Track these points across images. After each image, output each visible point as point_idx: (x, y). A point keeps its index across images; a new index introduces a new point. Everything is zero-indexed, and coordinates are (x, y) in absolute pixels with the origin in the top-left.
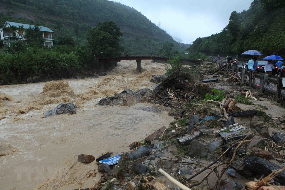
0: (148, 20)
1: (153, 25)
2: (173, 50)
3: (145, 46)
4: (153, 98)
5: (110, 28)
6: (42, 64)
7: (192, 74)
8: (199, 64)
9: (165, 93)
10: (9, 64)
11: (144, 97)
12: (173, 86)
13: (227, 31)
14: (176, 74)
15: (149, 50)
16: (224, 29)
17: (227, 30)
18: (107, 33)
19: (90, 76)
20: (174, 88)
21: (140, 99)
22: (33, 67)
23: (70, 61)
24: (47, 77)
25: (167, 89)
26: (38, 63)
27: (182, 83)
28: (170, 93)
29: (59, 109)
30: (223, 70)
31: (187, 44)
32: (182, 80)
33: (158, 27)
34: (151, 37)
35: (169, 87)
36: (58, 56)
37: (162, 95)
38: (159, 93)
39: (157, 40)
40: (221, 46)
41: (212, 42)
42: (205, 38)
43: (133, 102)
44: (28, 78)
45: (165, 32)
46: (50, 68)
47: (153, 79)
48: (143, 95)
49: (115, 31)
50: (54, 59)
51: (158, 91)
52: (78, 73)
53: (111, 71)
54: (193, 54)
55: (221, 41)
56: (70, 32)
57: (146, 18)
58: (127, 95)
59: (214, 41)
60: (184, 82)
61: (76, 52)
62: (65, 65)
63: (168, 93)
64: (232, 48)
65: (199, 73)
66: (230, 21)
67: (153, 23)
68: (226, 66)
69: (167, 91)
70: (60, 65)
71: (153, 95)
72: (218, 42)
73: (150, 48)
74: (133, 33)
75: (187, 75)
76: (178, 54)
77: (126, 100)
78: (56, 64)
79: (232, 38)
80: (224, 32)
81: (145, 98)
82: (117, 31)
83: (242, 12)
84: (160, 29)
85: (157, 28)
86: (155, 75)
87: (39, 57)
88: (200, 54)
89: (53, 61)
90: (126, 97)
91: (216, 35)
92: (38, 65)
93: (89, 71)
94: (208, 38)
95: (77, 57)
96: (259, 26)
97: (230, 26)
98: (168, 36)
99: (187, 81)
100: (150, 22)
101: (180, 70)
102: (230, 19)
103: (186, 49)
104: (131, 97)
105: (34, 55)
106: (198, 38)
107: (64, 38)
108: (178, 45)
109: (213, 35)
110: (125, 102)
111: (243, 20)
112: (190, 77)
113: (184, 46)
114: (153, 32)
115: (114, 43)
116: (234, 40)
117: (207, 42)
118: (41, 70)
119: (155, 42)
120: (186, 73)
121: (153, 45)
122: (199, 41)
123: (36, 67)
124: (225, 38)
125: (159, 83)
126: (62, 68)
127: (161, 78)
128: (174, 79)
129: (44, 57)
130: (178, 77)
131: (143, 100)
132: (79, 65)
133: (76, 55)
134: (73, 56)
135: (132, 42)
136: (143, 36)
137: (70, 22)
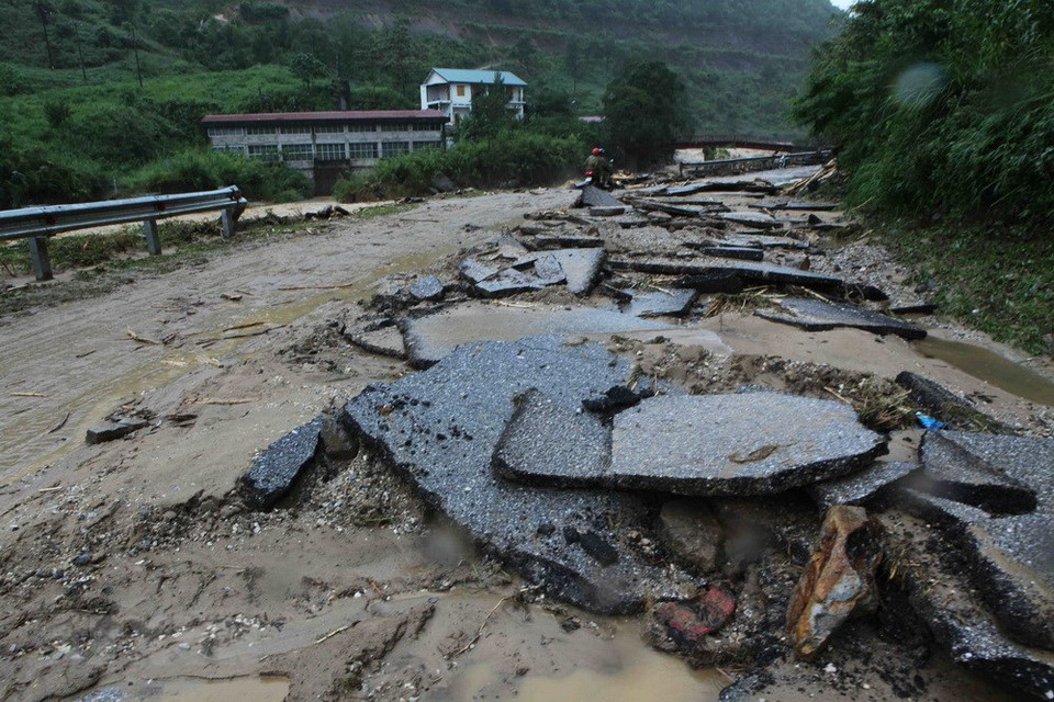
6: (522, 159)
10: (475, 159)
22: (509, 164)
23: (569, 150)
26: (515, 156)
36: (547, 144)
46: (535, 166)
50: (543, 150)
62: (559, 161)
70: (551, 160)
78: (544, 159)
87: (517, 147)
89: (540, 153)
92: (515, 162)
95: (581, 144)
105: (509, 144)
118: (520, 170)
123: (513, 164)
129: (524, 146)
133: (579, 140)
134: (575, 142)
135: (747, 86)
136: (791, 59)
137: (553, 30)
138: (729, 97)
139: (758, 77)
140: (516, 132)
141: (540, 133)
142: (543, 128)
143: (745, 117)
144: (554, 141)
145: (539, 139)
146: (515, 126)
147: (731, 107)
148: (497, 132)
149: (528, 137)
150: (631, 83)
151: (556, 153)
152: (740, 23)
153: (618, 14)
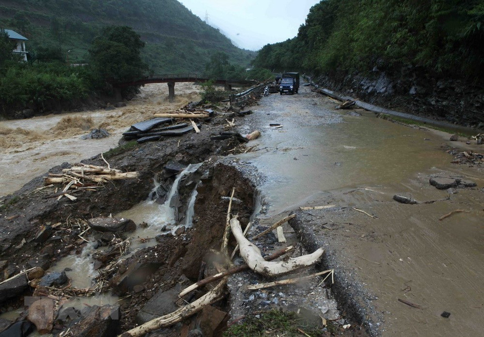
0: (187, 9)
1: (196, 19)
3: (183, 56)
5: (125, 36)
6: (33, 92)
15: (191, 64)
18: (121, 44)
19: (101, 109)
22: (20, 96)
23: (72, 85)
24: (42, 111)
26: (26, 90)
29: (94, 133)
33: (205, 22)
34: (193, 40)
36: (53, 80)
39: (203, 45)
41: (286, 52)
44: (15, 113)
46: (45, 98)
49: (133, 39)
50: (51, 85)
52: (84, 105)
53: (130, 100)
56: (43, 34)
57: (183, 7)
59: (288, 50)
61: (77, 74)
62: (66, 93)
67: (195, 16)
70: (58, 93)
73: (192, 60)
74: (161, 35)
76: (234, 70)
78: (53, 92)
82: (137, 40)
84: (208, 25)
85: (203, 25)
87: (27, 83)
89: (48, 87)
92: (26, 94)
93: (99, 101)
94: (281, 45)
95: (80, 80)
98: (223, 38)
100: (190, 13)
105: (19, 80)
107: (47, 50)
108: (241, 53)
113: (250, 55)
114: (196, 31)
115: (133, 59)
117: (278, 51)
118: (32, 101)
119: (200, 50)
121: (198, 54)
122: (268, 48)
123: (25, 96)
126: (62, 97)
132: (85, 92)
133: (79, 77)
134: (75, 79)
135: (159, 50)
136: (179, 38)
137: (39, 13)
138: (151, 56)
139: (164, 46)
140: (24, 71)
141: (46, 72)
142: (48, 69)
143: (161, 67)
144: (59, 79)
145: (46, 77)
146: (22, 67)
147: (153, 62)
148: (6, 71)
149: (35, 76)
150: (111, 39)
151: (62, 87)
152: (150, 19)
153: (81, 8)
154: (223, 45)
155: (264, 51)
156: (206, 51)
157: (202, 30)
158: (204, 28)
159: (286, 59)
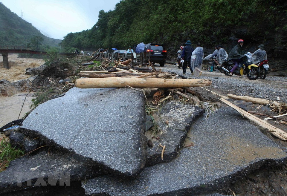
0: (6, 8)
2: (43, 45)
3: (6, 39)
4: (34, 87)
7: (70, 64)
8: (74, 56)
9: (47, 81)
11: (24, 86)
12: (54, 75)
13: (97, 28)
14: (55, 63)
15: (13, 44)
16: (94, 25)
17: (97, 26)
20: (55, 77)
21: (20, 89)
25: (48, 78)
27: (62, 72)
28: (51, 81)
30: (97, 59)
31: (58, 39)
32: (61, 69)
33: (20, 18)
34: (13, 29)
35: (50, 75)
37: (44, 83)
38: (40, 81)
39: (21, 33)
40: (93, 41)
41: (84, 38)
42: (77, 33)
43: (13, 92)
45: (30, 25)
47: (29, 72)
48: (22, 85)
51: (39, 80)
54: (66, 49)
55: (92, 37)
58: (5, 85)
59: (85, 37)
60: (64, 70)
63: (49, 81)
64: (103, 44)
65: (77, 62)
66: (99, 18)
67: (13, 13)
68: (99, 55)
69: (49, 80)
71: (33, 85)
72: (89, 37)
73: (13, 41)
75: (66, 64)
76: (49, 48)
77: (4, 90)
79: (102, 34)
80: (94, 28)
81: (26, 87)
83: (109, 12)
84: (23, 20)
85: (20, 19)
86: (30, 68)
88: (73, 48)
90: (4, 87)
91: (87, 31)
94: (79, 34)
96: (122, 24)
97: (99, 23)
98: (35, 30)
99: (66, 69)
100: (9, 10)
101: (58, 60)
102: (99, 17)
103: (57, 44)
104: (10, 87)
106: (70, 33)
108: (48, 39)
109: (84, 31)
110: (4, 92)
111: (110, 19)
112: (69, 66)
113: (54, 41)
114: (14, 23)
116: (104, 36)
117: (79, 37)
119: (19, 36)
120: (65, 62)
121: (17, 38)
122: (71, 36)
124: (96, 34)
125: (35, 75)
127: (37, 70)
128: (53, 68)
130: (57, 66)
131: (23, 90)
154: (35, 34)
155: (68, 37)
156: (23, 37)
157: (19, 23)
158: (21, 22)
159: (86, 42)
